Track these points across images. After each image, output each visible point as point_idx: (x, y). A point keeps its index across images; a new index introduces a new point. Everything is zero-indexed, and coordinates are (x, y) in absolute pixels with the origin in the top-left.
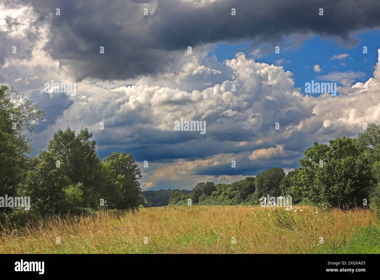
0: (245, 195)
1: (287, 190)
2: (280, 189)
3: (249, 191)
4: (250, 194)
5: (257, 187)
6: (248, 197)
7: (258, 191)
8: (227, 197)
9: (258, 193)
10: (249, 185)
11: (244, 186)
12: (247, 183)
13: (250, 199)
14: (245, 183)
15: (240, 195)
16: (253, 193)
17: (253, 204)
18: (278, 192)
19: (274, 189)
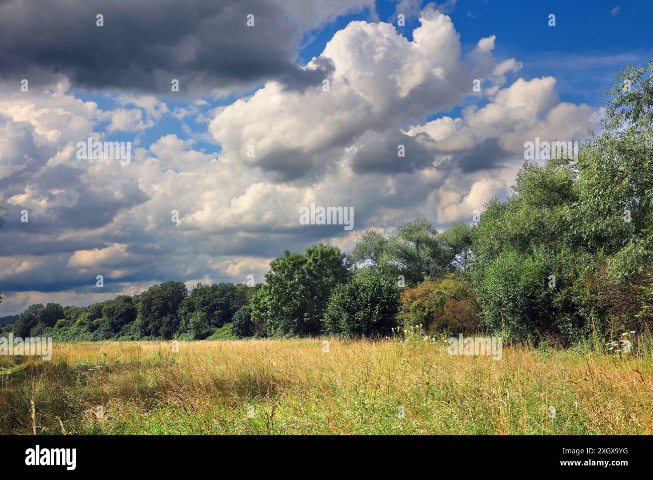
0: (119, 326)
1: (190, 317)
2: (179, 315)
3: (126, 318)
4: (127, 323)
5: (141, 311)
6: (124, 328)
7: (142, 319)
8: (84, 329)
9: (142, 323)
10: (127, 309)
11: (118, 310)
12: (122, 306)
13: (127, 332)
14: (119, 306)
15: (109, 325)
16: (131, 322)
17: (133, 339)
18: (175, 320)
19: (169, 315)
